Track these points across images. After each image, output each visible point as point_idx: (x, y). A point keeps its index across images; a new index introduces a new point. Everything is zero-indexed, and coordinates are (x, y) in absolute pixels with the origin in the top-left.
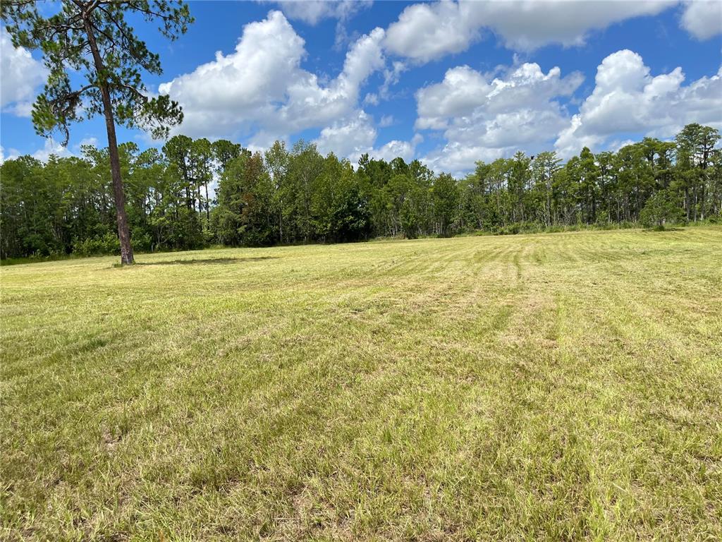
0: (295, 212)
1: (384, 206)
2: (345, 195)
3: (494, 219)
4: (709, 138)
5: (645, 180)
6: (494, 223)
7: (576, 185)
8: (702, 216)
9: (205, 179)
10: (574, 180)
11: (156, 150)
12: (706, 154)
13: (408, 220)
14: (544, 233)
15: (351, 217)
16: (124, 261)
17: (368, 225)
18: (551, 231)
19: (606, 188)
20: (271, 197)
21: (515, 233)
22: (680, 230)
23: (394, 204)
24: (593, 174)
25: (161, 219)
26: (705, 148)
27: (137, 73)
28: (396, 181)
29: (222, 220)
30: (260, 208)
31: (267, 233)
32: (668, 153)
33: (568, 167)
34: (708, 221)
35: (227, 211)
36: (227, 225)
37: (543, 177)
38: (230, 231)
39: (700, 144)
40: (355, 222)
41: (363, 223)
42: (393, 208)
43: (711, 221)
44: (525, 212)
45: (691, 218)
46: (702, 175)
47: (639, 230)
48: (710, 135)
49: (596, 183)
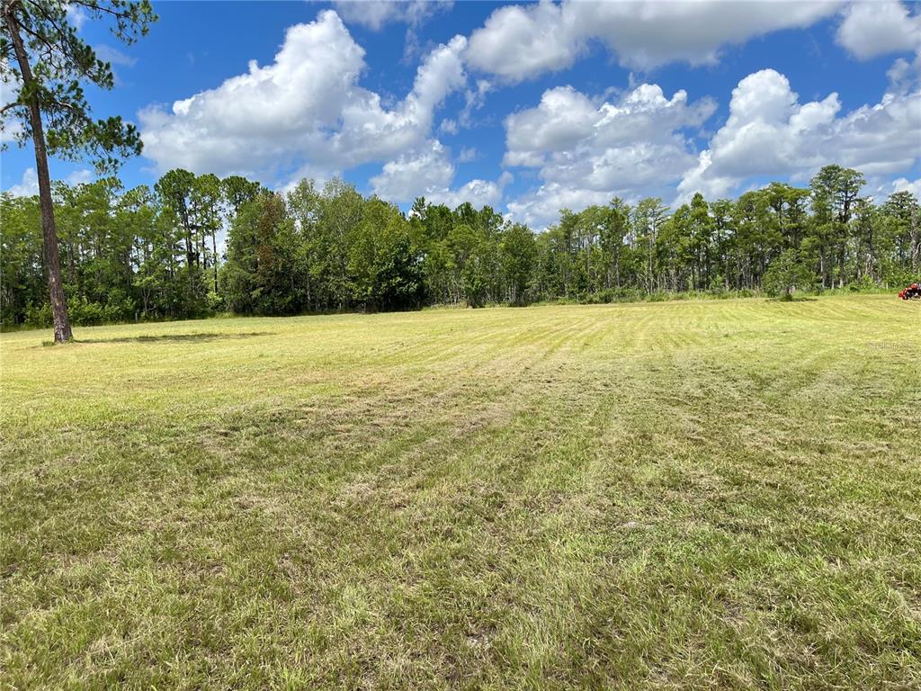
0: (326, 272)
1: (442, 265)
2: (391, 250)
3: (582, 284)
4: (852, 183)
5: (770, 236)
6: (581, 288)
7: (686, 241)
8: (841, 282)
9: (211, 228)
10: (683, 235)
11: (147, 188)
12: (847, 204)
13: (473, 284)
14: (644, 302)
15: (399, 279)
16: (57, 338)
17: (421, 289)
18: (652, 300)
19: (724, 246)
20: (294, 251)
21: (607, 302)
22: (812, 300)
23: (456, 262)
24: (706, 227)
25: (149, 278)
26: (847, 197)
27: (79, 86)
28: (457, 233)
29: (230, 281)
30: (280, 265)
31: (290, 298)
32: (799, 202)
33: (676, 218)
34: (848, 289)
35: (238, 269)
36: (237, 288)
37: (645, 231)
38: (241, 295)
39: (840, 190)
40: (404, 285)
41: (414, 287)
42: (453, 267)
43: (852, 289)
44: (622, 275)
45: (828, 285)
46: (842, 231)
47: (761, 300)
48: (853, 179)
49: (711, 239)
